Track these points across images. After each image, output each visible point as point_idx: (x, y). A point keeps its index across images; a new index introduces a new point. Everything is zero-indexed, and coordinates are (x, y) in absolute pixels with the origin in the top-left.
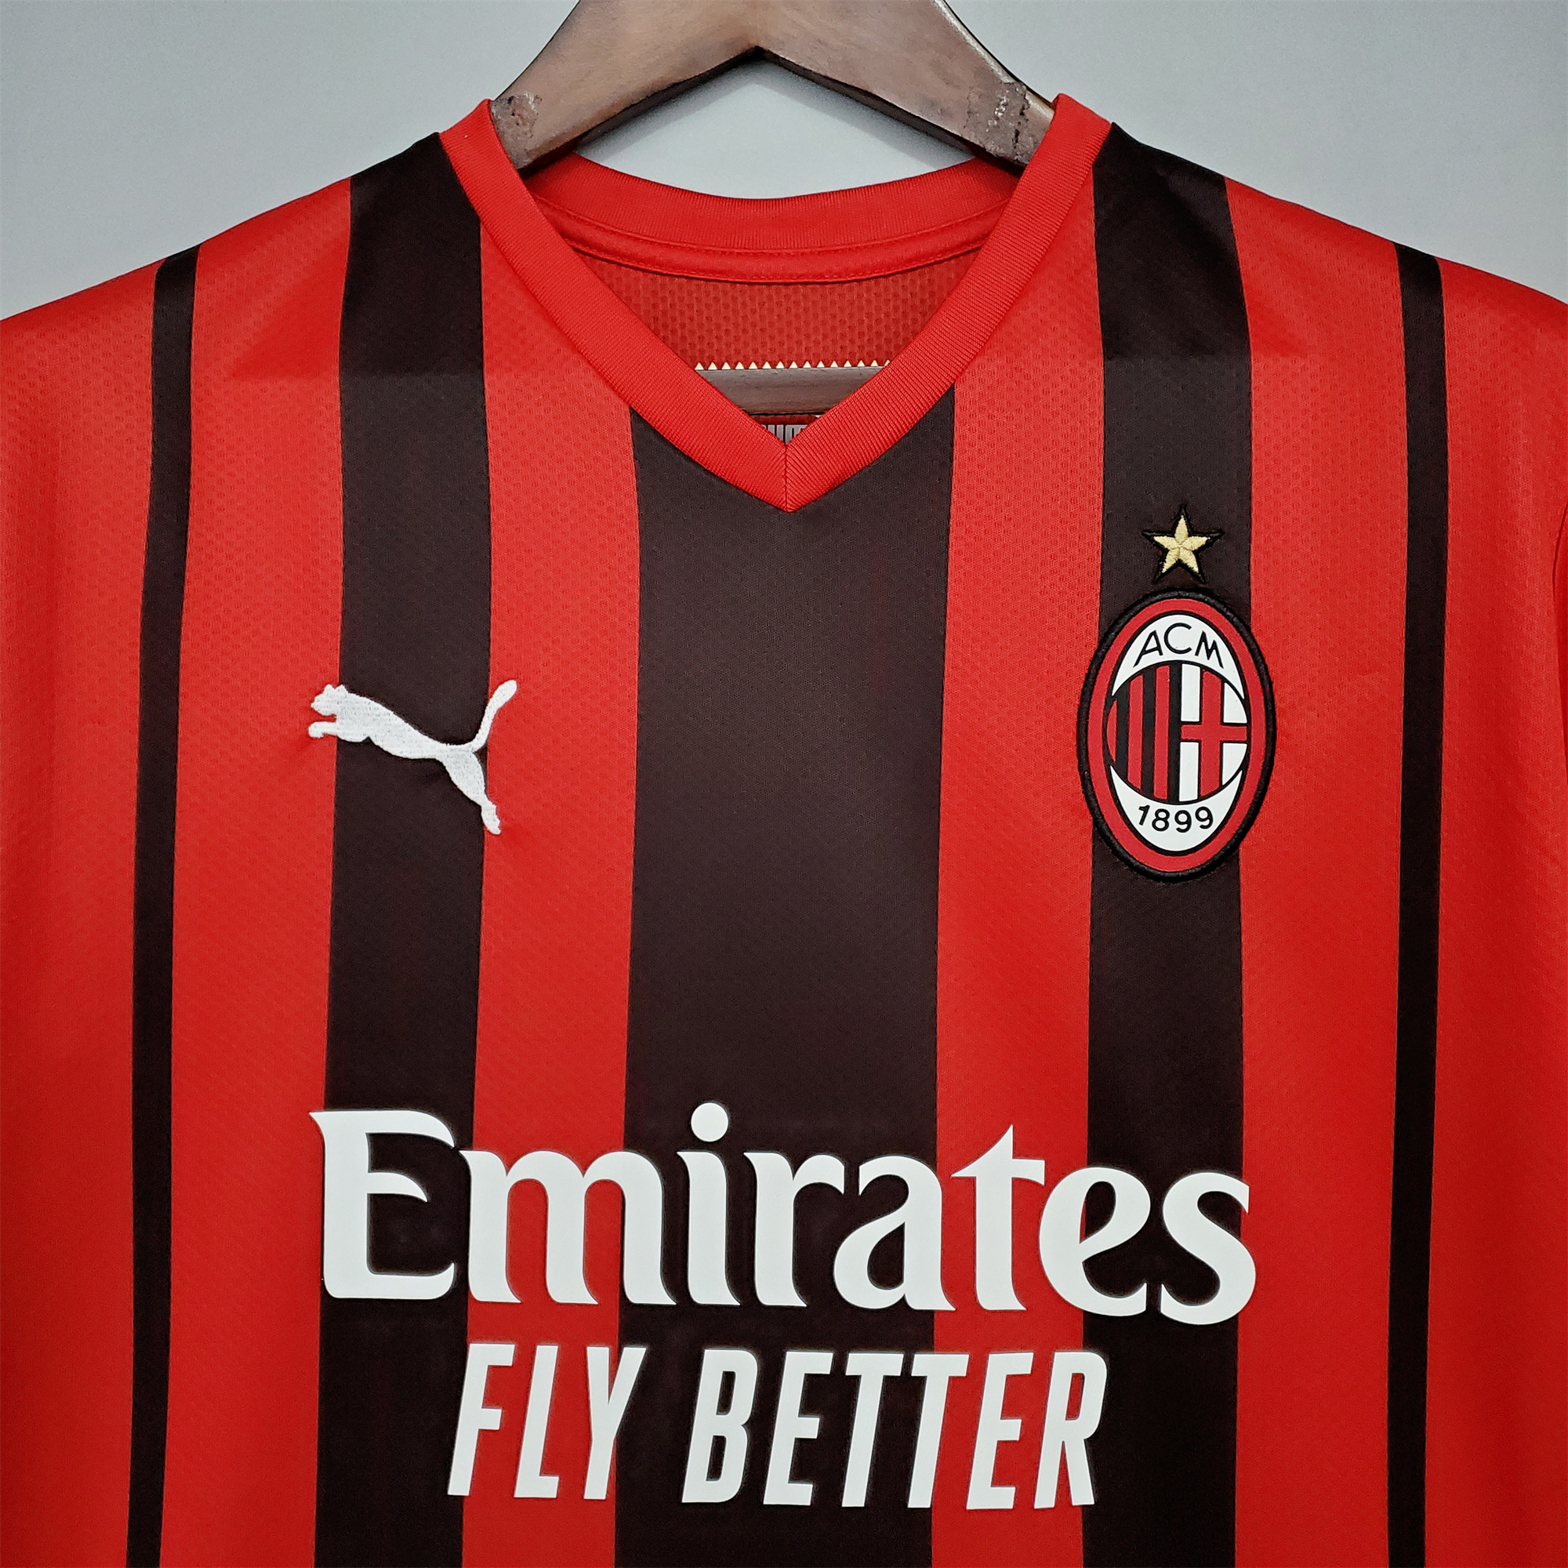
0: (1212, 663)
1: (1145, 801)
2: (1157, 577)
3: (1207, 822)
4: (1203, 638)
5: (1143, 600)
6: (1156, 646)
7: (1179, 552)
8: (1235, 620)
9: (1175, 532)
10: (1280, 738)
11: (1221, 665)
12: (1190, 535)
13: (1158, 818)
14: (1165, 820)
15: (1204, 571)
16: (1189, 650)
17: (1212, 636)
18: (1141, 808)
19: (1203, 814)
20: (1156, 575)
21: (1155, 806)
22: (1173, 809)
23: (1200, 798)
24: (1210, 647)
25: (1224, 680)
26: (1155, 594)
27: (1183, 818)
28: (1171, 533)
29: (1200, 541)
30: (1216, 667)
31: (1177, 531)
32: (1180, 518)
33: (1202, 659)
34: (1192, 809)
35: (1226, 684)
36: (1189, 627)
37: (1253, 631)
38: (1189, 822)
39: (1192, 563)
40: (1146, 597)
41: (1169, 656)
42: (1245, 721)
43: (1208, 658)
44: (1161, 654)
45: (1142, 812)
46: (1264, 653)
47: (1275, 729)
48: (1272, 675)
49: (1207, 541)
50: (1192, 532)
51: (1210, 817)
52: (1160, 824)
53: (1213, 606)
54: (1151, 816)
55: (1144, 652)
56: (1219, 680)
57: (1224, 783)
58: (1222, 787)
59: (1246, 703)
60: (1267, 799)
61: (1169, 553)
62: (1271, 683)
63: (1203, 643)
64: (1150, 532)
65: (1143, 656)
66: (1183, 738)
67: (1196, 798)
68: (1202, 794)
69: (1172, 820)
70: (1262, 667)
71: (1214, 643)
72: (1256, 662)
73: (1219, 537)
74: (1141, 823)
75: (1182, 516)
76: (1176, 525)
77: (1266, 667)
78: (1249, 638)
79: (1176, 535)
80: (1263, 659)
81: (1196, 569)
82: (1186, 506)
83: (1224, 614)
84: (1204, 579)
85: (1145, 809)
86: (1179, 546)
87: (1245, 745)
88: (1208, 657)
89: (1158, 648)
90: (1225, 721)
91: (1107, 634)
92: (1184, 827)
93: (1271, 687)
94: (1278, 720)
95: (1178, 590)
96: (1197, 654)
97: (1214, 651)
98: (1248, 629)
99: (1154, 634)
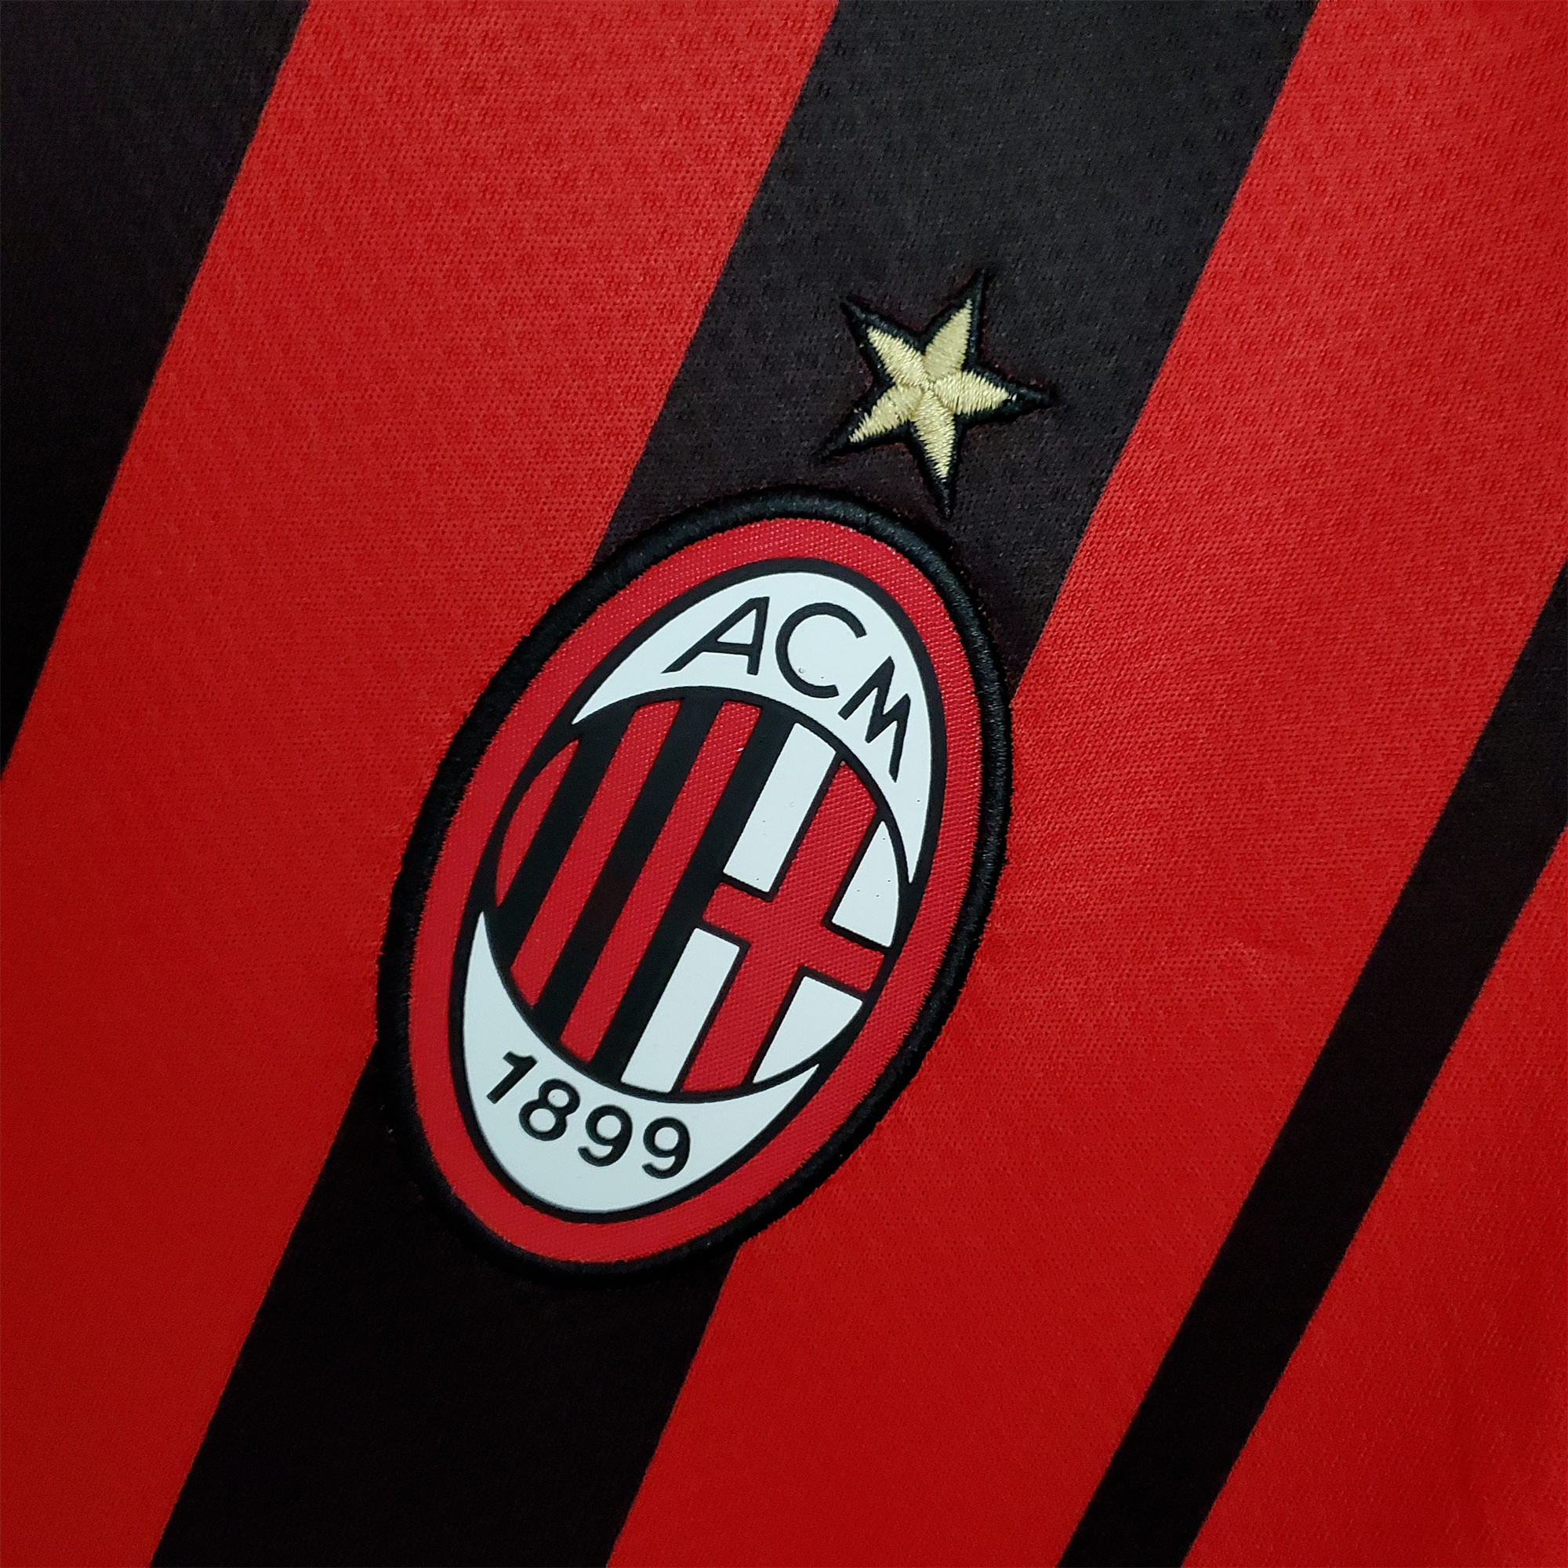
0: (874, 756)
1: (529, 1043)
2: (832, 447)
3: (666, 1163)
4: (883, 676)
5: (766, 494)
6: (748, 640)
7: (918, 403)
8: (984, 655)
9: (930, 341)
10: (963, 1010)
11: (894, 771)
12: (966, 367)
13: (542, 1102)
14: (562, 1114)
15: (961, 483)
16: (831, 691)
17: (908, 682)
18: (510, 1057)
19: (667, 1138)
20: (829, 440)
21: (550, 1065)
22: (594, 1093)
23: (678, 1094)
24: (888, 708)
25: (882, 812)
26: (808, 491)
27: (610, 1127)
28: (920, 338)
29: (984, 394)
30: (879, 770)
31: (937, 340)
32: (962, 306)
33: (853, 731)
34: (643, 1113)
35: (883, 829)
36: (859, 630)
37: (1016, 703)
38: (620, 1144)
39: (940, 445)
40: (780, 489)
41: (770, 684)
42: (886, 941)
43: (869, 739)
44: (753, 669)
45: (509, 1068)
46: (1017, 775)
47: (960, 981)
48: (1014, 839)
49: (1006, 402)
50: (976, 361)
51: (681, 1152)
52: (543, 1120)
53: (941, 591)
54: (527, 1089)
55: (711, 643)
56: (868, 808)
57: (757, 1079)
58: (747, 1087)
59: (911, 895)
60: (860, 1153)
61: (891, 392)
62: (1000, 861)
63: (875, 692)
64: (866, 309)
65: (704, 656)
66: (708, 917)
67: (667, 1087)
68: (690, 1085)
69: (577, 1121)
70: (996, 811)
71: (905, 702)
72: (987, 791)
73: (1042, 406)
74: (496, 1095)
75: (969, 302)
76: (941, 319)
77: (1007, 814)
78: (996, 720)
79: (929, 348)
80: (1009, 790)
81: (943, 470)
82: (988, 280)
83: (961, 628)
84: (952, 506)
85: (522, 1065)
86: (926, 385)
87: (858, 1003)
88: (871, 736)
89: (752, 651)
90: (838, 919)
91: (628, 547)
92: (603, 1151)
93: (995, 875)
94: (978, 962)
95: (869, 507)
96: (846, 712)
97: (894, 726)
98: (1006, 696)
99: (760, 606)
